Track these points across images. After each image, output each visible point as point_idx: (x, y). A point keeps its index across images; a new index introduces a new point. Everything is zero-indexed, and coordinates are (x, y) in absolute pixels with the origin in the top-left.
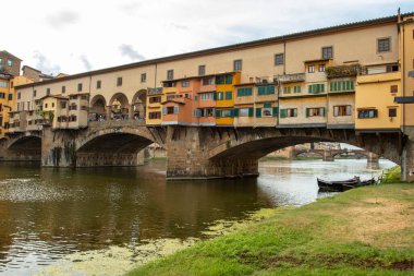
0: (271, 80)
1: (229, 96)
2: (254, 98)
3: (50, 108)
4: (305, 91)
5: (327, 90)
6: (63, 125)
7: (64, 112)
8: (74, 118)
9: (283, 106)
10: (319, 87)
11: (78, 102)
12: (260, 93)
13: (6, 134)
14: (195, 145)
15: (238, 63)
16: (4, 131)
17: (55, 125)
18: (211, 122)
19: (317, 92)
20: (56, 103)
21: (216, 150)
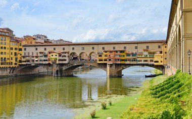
0: (134, 53)
1: (124, 56)
2: (131, 57)
3: (54, 57)
4: (143, 56)
5: (148, 56)
6: (61, 62)
7: (61, 58)
8: (65, 60)
9: (138, 59)
10: (147, 55)
11: (67, 55)
12: (132, 56)
13: (19, 65)
14: (114, 68)
15: (125, 48)
16: (18, 64)
17: (58, 62)
18: (119, 62)
19: (146, 56)
20: (57, 55)
21: (119, 70)
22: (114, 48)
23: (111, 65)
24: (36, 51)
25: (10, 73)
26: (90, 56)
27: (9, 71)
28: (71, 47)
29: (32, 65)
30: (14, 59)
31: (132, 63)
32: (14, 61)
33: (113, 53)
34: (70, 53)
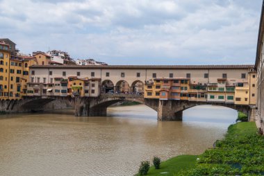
0: (203, 84)
1: (186, 88)
3: (78, 86)
4: (217, 90)
5: (225, 90)
8: (93, 91)
10: (222, 89)
11: (96, 83)
13: (24, 97)
14: (170, 107)
15: (188, 75)
16: (22, 94)
17: (83, 94)
18: (178, 98)
20: (82, 83)
21: (178, 110)
22: (171, 75)
23: (165, 103)
24: (51, 77)
25: (8, 109)
26: (134, 87)
27: (6, 105)
28: (105, 72)
29: (43, 98)
30: (15, 87)
31: (198, 100)
32: (14, 90)
33: (169, 83)
34: (103, 80)
